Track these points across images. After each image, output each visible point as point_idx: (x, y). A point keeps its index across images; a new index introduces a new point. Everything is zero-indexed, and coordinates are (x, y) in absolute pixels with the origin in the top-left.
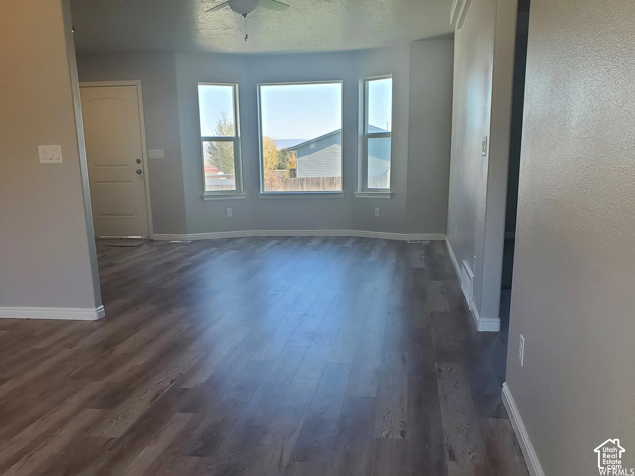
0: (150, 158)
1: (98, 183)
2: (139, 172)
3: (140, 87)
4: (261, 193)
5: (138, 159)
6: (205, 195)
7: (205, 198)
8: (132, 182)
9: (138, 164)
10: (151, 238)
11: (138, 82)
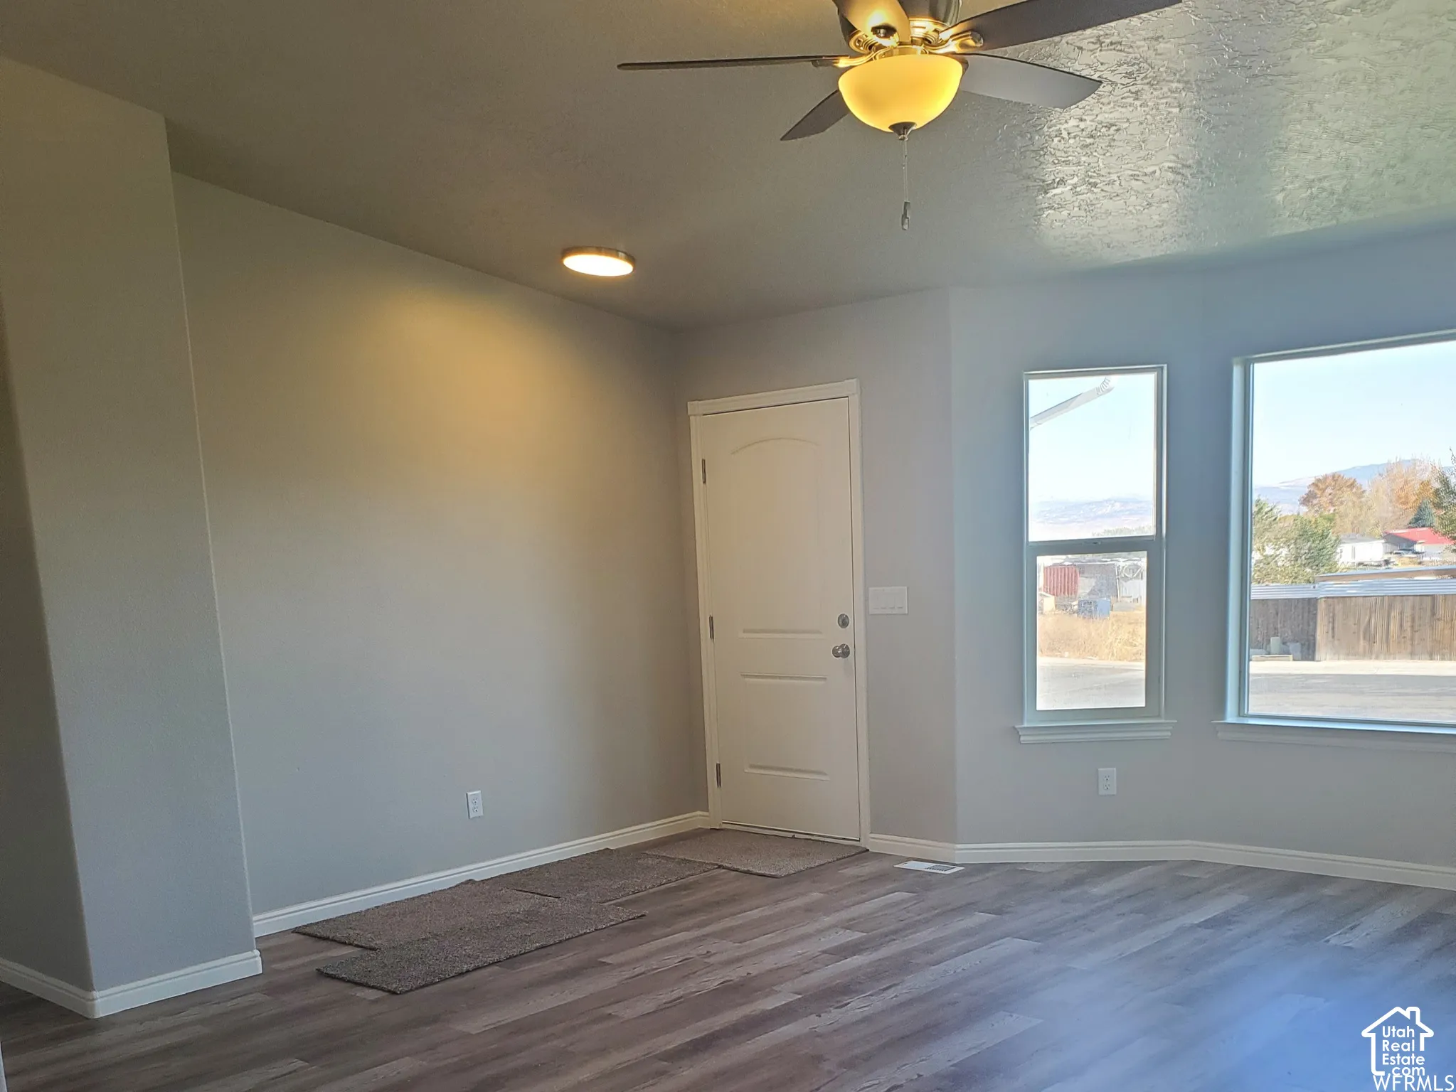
0: (872, 611)
1: (747, 679)
2: (843, 652)
3: (855, 399)
4: (1231, 718)
5: (841, 616)
6: (1026, 725)
7: (1024, 735)
8: (825, 679)
9: (843, 629)
10: (863, 844)
11: (851, 386)
